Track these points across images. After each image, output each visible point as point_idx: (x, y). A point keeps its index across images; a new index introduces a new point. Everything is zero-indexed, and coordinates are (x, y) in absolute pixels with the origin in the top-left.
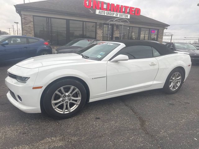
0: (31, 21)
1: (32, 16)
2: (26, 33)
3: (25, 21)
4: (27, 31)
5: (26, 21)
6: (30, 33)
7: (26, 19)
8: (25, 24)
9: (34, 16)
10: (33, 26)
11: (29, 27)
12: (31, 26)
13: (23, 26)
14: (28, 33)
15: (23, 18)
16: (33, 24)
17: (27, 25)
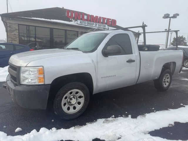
0: (17, 29)
1: (18, 25)
2: (11, 40)
3: (10, 29)
4: (12, 38)
5: (12, 29)
6: (15, 41)
7: (11, 27)
8: (10, 32)
9: (19, 24)
10: (18, 34)
11: (14, 34)
12: (16, 34)
13: (8, 34)
14: (13, 40)
15: (8, 27)
16: (18, 32)
17: (12, 33)
